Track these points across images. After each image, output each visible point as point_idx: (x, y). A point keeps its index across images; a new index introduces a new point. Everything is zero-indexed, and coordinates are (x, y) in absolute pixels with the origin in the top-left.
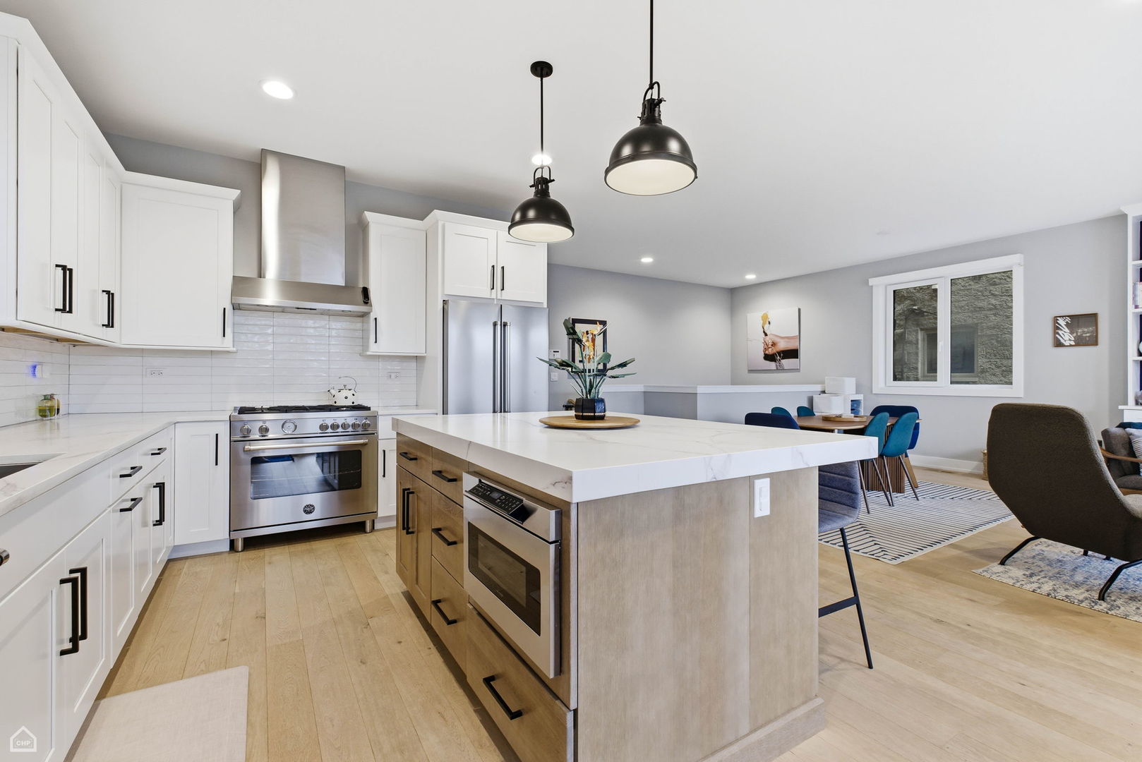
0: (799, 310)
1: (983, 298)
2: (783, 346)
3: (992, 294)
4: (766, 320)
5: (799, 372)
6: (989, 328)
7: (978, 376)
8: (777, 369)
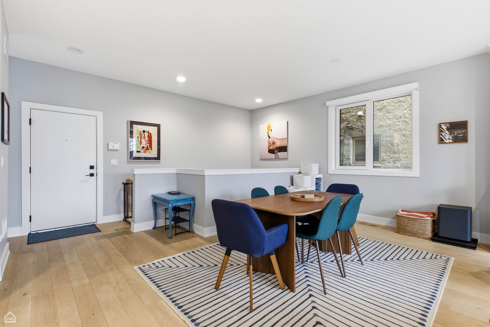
0: (288, 122)
1: (383, 120)
2: (278, 144)
3: (389, 118)
4: (270, 129)
5: (288, 160)
6: (386, 136)
7: (380, 163)
8: (276, 158)
